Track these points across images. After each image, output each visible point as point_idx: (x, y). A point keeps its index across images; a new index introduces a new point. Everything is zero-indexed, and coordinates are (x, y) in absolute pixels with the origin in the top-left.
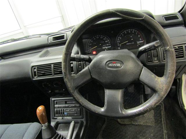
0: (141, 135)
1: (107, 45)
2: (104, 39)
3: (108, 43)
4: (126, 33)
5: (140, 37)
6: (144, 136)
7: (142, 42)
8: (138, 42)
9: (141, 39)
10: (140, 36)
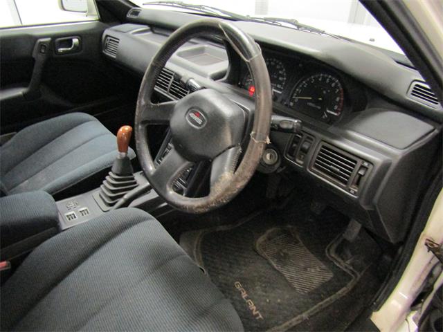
0: (264, 285)
1: (278, 86)
2: (280, 72)
3: (280, 83)
4: (320, 79)
5: (338, 103)
6: (266, 292)
7: (336, 114)
8: (328, 111)
9: (336, 107)
10: (340, 100)
